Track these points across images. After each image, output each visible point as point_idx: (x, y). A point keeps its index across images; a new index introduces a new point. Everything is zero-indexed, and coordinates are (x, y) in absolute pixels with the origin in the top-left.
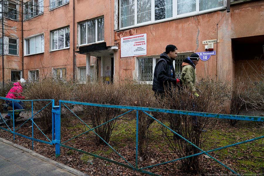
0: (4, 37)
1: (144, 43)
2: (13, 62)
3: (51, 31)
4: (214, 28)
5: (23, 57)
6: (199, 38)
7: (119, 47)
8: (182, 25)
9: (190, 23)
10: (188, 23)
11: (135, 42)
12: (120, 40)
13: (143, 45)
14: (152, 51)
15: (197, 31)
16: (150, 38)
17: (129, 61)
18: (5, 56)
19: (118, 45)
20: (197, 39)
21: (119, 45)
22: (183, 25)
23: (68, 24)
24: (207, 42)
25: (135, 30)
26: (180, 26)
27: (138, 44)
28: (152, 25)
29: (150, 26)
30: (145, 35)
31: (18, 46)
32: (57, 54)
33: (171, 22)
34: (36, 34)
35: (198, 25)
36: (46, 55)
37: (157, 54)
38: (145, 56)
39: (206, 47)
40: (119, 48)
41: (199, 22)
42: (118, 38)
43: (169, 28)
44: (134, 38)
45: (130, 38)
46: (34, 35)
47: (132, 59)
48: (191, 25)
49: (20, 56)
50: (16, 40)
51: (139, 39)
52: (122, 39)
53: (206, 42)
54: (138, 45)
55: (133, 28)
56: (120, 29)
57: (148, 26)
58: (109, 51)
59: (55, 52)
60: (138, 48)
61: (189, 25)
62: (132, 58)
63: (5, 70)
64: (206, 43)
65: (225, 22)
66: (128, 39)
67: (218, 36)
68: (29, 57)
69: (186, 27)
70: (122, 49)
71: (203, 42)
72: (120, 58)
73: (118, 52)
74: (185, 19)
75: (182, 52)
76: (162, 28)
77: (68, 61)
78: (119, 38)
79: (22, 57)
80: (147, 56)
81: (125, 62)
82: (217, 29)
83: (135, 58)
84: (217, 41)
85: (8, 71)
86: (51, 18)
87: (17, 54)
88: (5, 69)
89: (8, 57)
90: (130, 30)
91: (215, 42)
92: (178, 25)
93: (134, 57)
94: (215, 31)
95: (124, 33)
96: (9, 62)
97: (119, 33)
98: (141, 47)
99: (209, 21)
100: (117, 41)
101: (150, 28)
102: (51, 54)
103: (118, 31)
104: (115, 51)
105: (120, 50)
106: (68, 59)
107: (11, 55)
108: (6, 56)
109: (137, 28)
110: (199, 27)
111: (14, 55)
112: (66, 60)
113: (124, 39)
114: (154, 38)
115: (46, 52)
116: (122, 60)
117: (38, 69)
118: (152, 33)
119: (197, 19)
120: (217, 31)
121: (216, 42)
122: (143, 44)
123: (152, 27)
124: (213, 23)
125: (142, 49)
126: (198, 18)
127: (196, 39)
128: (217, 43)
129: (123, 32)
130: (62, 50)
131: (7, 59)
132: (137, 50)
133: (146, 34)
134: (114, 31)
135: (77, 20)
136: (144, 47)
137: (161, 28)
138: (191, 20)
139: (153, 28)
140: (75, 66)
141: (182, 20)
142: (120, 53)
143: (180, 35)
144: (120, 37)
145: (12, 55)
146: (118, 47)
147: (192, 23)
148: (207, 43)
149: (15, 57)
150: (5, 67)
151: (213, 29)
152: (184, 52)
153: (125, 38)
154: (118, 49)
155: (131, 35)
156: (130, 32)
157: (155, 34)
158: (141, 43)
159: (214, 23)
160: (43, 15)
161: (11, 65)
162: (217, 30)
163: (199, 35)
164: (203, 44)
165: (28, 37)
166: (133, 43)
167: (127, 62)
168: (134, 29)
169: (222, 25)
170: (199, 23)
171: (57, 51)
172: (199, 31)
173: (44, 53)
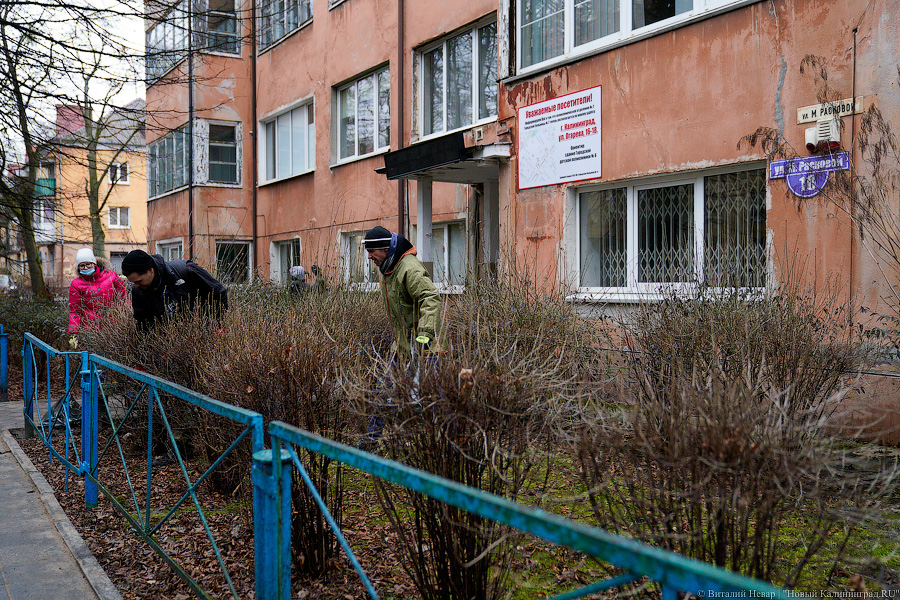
0: (195, 121)
1: (591, 127)
2: (223, 210)
3: (335, 88)
4: (841, 45)
5: (255, 190)
6: (784, 97)
7: (514, 147)
8: (724, 44)
9: (750, 34)
10: (745, 33)
11: (563, 123)
12: (515, 118)
13: (588, 137)
14: (618, 160)
15: (776, 66)
16: (613, 104)
17: (546, 202)
18: (195, 189)
19: (509, 137)
20: (778, 100)
21: (513, 138)
22: (728, 42)
23: (385, 58)
24: (814, 113)
25: (564, 76)
26: (716, 47)
27: (572, 132)
28: (619, 52)
29: (612, 54)
30: (596, 92)
31: (240, 151)
32: (352, 177)
33: (683, 31)
34: (290, 102)
35: (782, 38)
36: (321, 180)
37: (637, 173)
38: (596, 181)
39: (812, 136)
40: (514, 152)
41: (784, 24)
42: (509, 110)
43: (676, 59)
44: (561, 106)
45: (547, 110)
46: (287, 106)
47: (555, 195)
48: (756, 38)
49: (246, 187)
50: (233, 129)
51: (577, 113)
52: (522, 113)
53: (810, 115)
54: (574, 136)
55: (557, 68)
56: (518, 74)
57: (604, 56)
58: (479, 165)
59: (347, 168)
60: (572, 148)
61: (747, 39)
62: (553, 189)
63: (198, 239)
64: (810, 119)
65: (885, 17)
66: (541, 111)
67: (858, 82)
68: (273, 190)
69: (735, 49)
70: (521, 153)
71: (801, 112)
72: (518, 190)
73: (510, 169)
74: (732, 16)
75: (724, 162)
76: (653, 60)
77: (384, 202)
78: (512, 113)
79: (251, 189)
80: (601, 181)
81: (532, 209)
82: (852, 52)
83: (564, 189)
84: (853, 108)
85: (206, 245)
86: (335, 35)
87: (238, 178)
88: (197, 237)
89: (208, 194)
90: (546, 76)
91: (846, 113)
92: (708, 44)
93: (559, 185)
94: (845, 63)
95: (528, 90)
96: (211, 211)
97: (512, 89)
98: (583, 146)
99: (821, 17)
100: (508, 123)
101: (613, 63)
102: (334, 175)
103: (510, 84)
104: (500, 163)
105: (517, 160)
106: (383, 196)
107: (215, 185)
108: (199, 189)
109: (569, 64)
110: (785, 46)
111: (225, 186)
112: (380, 200)
113: (529, 115)
114: (627, 105)
115: (322, 168)
116: (524, 200)
117: (297, 237)
118: (617, 85)
119: (779, 13)
120: (852, 60)
121: (850, 112)
122: (588, 132)
123: (617, 57)
124: (840, 23)
125: (585, 154)
126: (782, 7)
127: (772, 101)
128: (854, 114)
129: (526, 86)
130: (368, 161)
131: (202, 200)
132: (569, 158)
133: (599, 88)
134: (498, 81)
135: (413, 40)
136: (593, 142)
137: (649, 63)
138: (756, 18)
139: (622, 62)
140: (407, 221)
141: (723, 19)
142: (517, 173)
143: (716, 90)
144: (517, 107)
145: (219, 185)
146: (507, 148)
147: (761, 32)
148: (814, 119)
149: (231, 191)
150: (196, 231)
151: (840, 54)
152: (732, 161)
153: (531, 108)
154: (509, 155)
155: (551, 96)
156: (548, 82)
157: (627, 90)
158: (583, 129)
159: (844, 24)
160: (312, 28)
161: (216, 222)
162: (852, 56)
163: (786, 81)
164: (802, 121)
165: (270, 114)
166: (556, 129)
167: (539, 209)
168: (560, 70)
169: (874, 31)
170: (786, 32)
171: (353, 165)
172: (785, 65)
173: (313, 172)
